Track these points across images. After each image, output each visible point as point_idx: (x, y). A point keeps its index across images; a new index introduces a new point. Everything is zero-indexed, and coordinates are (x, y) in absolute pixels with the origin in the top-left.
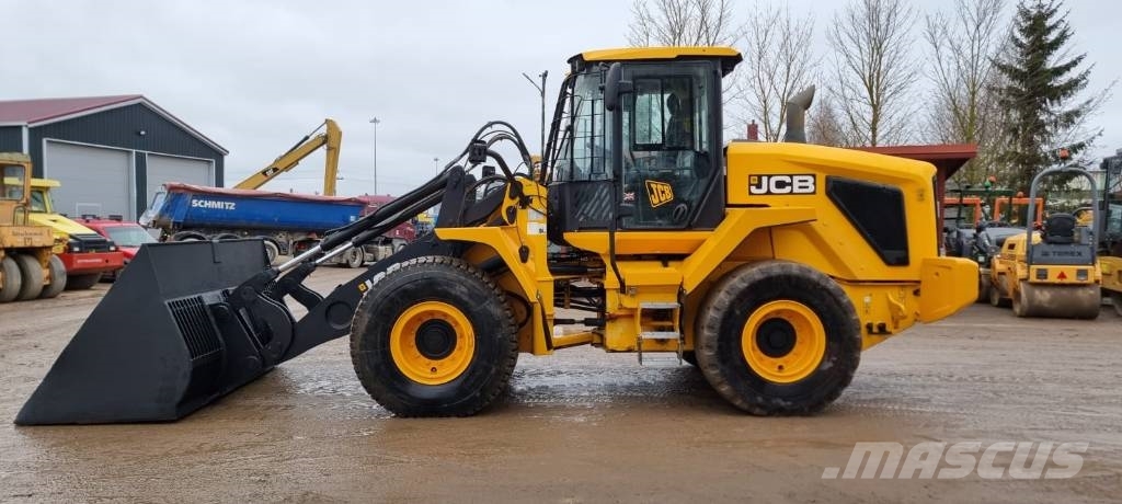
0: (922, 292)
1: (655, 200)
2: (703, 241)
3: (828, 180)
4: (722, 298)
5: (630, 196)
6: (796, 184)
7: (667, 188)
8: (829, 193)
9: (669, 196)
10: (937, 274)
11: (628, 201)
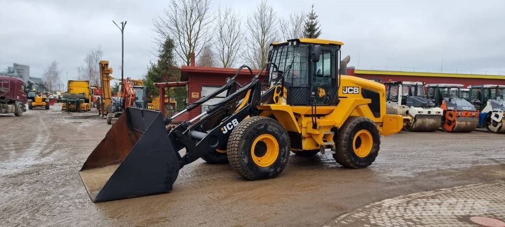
0: (383, 125)
1: (320, 95)
2: (334, 110)
3: (362, 89)
4: (348, 129)
5: (313, 93)
6: (354, 90)
7: (324, 91)
8: (362, 94)
9: (324, 93)
10: (391, 120)
11: (313, 95)
